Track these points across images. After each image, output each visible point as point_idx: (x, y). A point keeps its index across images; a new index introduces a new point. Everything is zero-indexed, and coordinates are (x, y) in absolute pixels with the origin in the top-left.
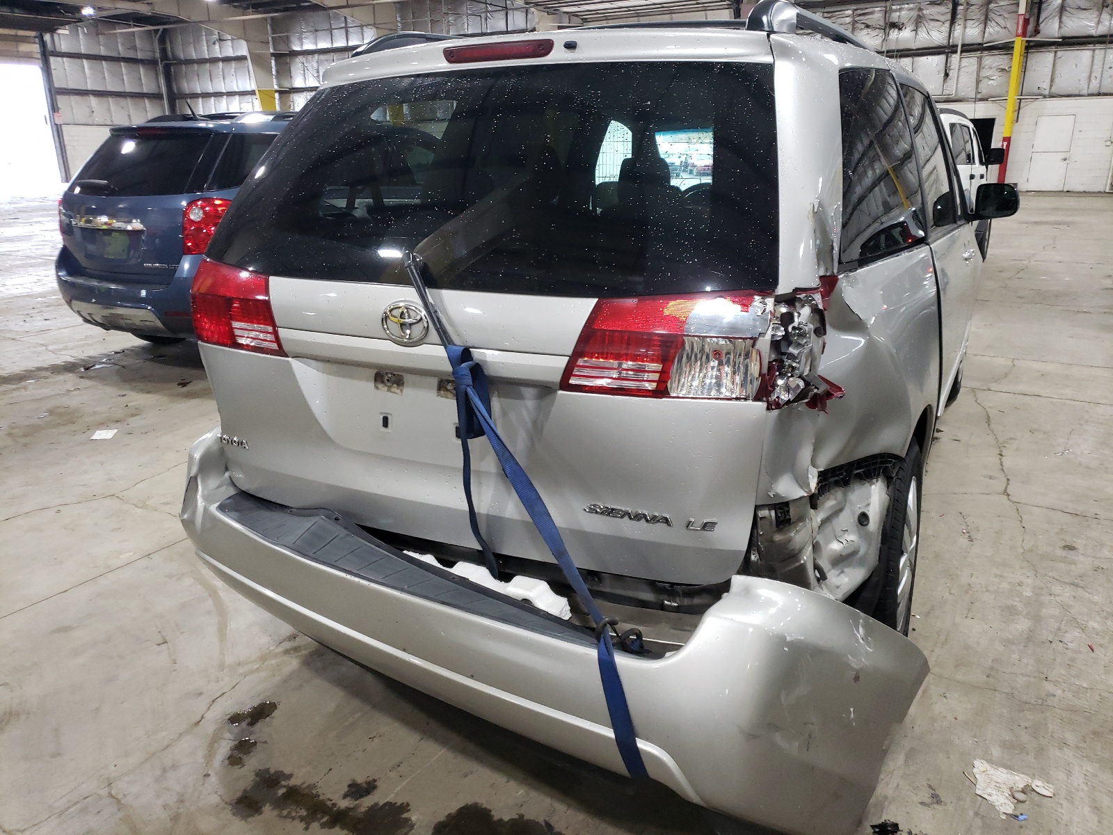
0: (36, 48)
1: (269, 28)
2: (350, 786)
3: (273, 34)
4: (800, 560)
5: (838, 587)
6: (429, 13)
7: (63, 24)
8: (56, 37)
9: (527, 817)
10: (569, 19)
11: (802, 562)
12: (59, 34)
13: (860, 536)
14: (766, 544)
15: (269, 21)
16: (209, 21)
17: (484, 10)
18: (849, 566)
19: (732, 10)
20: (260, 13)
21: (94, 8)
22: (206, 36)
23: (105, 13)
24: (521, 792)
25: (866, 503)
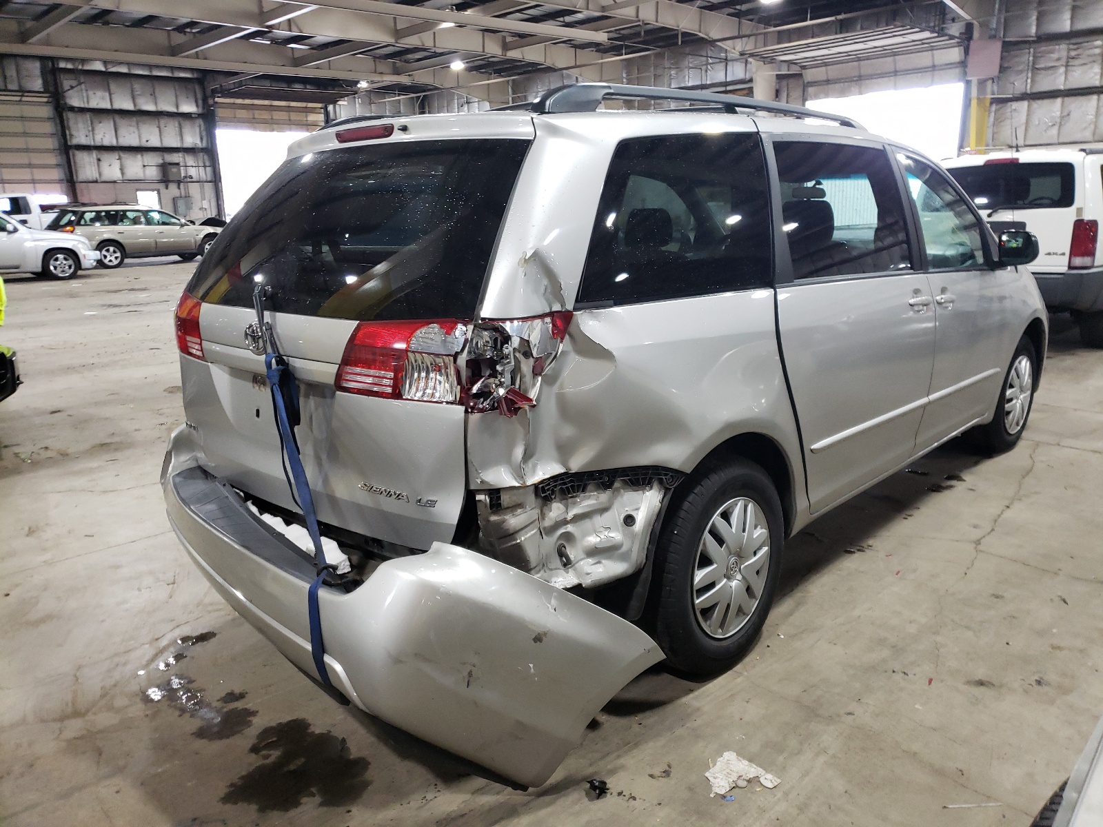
0: (321, 117)
1: (510, 90)
2: (228, 694)
3: (513, 94)
4: (517, 540)
5: (588, 574)
6: (652, 68)
7: (342, 96)
8: (337, 107)
9: (332, 734)
10: (788, 67)
11: (518, 541)
12: (340, 105)
13: (624, 535)
14: (484, 523)
15: (510, 83)
16: (458, 87)
17: (704, 63)
18: (609, 558)
19: (962, 48)
20: (503, 77)
21: (368, 82)
22: (458, 99)
23: (376, 86)
24: (343, 716)
25: (635, 507)
